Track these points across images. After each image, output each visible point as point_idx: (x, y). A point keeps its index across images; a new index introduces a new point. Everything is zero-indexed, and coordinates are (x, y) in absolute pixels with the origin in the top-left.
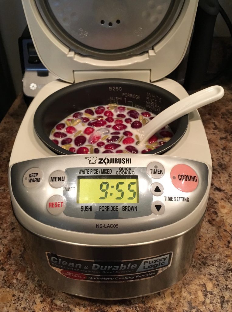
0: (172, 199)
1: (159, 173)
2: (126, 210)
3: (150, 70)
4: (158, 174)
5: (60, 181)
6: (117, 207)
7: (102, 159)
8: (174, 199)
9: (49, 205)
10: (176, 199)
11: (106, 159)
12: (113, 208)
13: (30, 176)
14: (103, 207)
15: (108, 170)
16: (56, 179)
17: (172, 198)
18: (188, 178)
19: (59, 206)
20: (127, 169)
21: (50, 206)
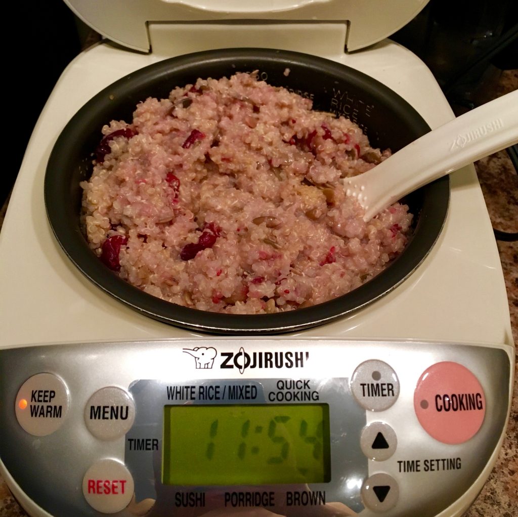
0: (417, 466)
1: (385, 392)
2: (297, 502)
3: (348, 23)
4: (383, 395)
5: (117, 418)
6: (272, 496)
7: (230, 355)
8: (422, 466)
9: (90, 487)
10: (429, 465)
11: (240, 354)
12: (261, 499)
13: (33, 396)
14: (234, 497)
15: (248, 389)
16: (104, 412)
17: (418, 463)
18: (461, 403)
19: (116, 490)
20: (300, 385)
21: (92, 490)
